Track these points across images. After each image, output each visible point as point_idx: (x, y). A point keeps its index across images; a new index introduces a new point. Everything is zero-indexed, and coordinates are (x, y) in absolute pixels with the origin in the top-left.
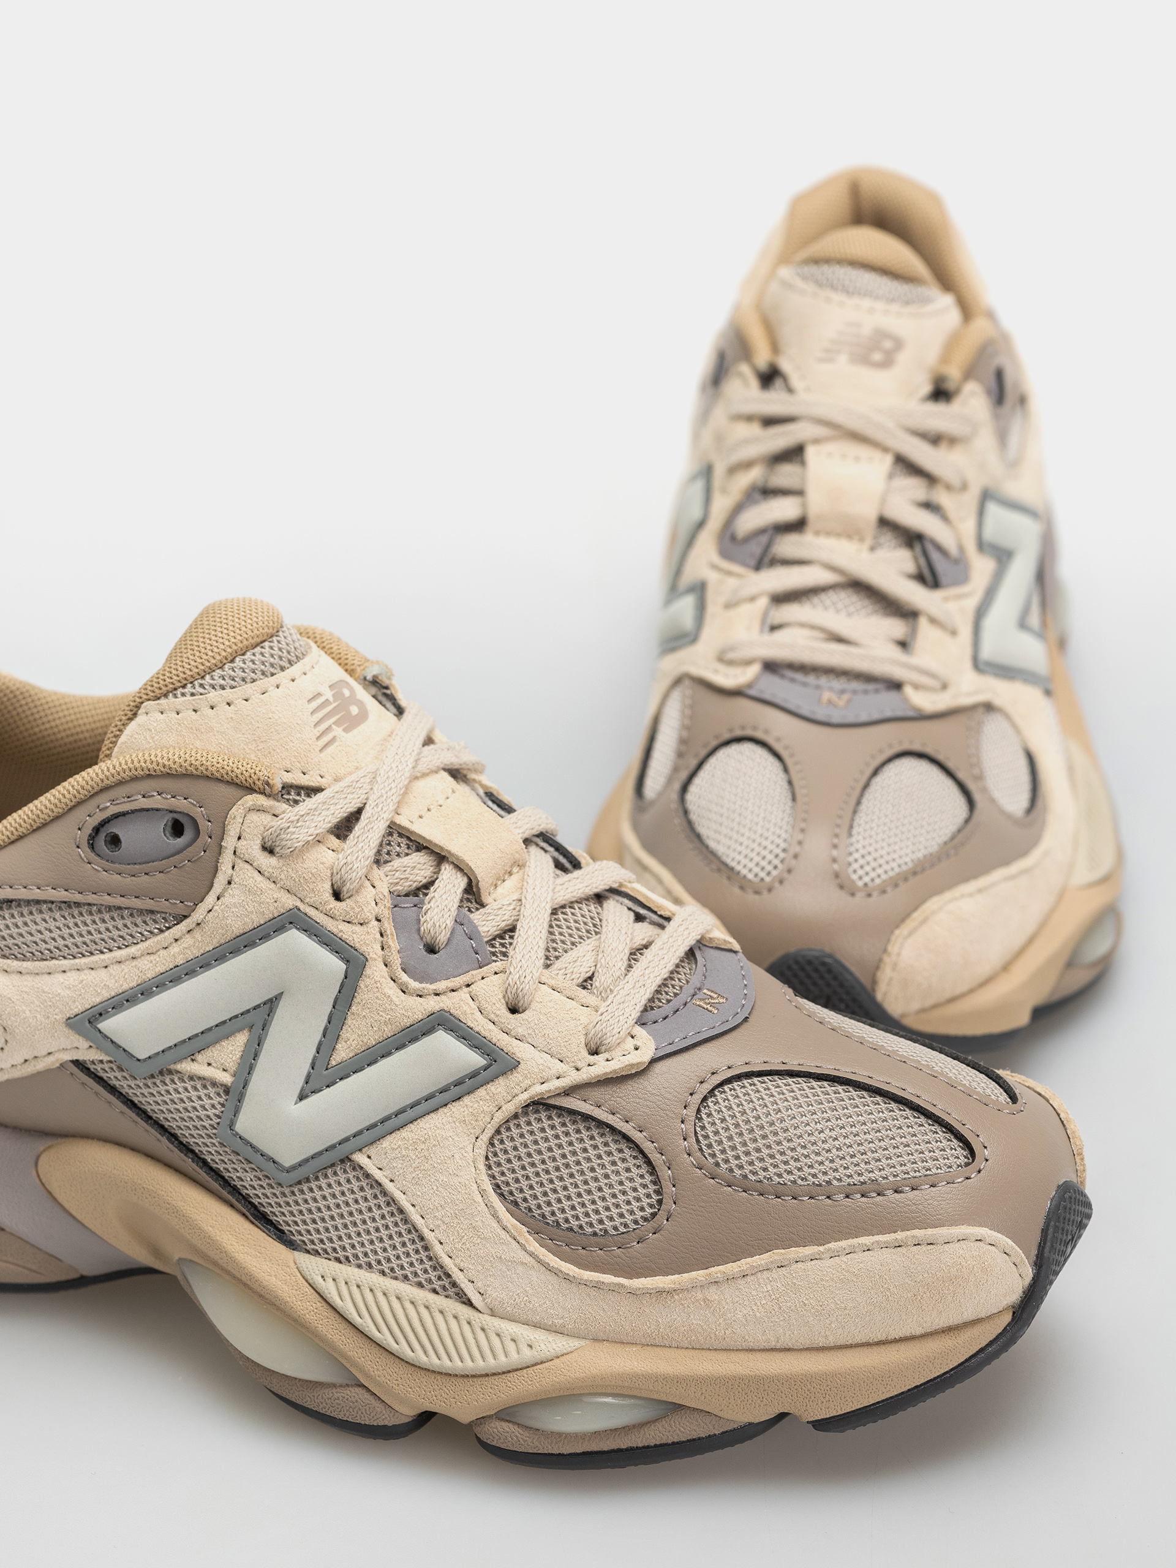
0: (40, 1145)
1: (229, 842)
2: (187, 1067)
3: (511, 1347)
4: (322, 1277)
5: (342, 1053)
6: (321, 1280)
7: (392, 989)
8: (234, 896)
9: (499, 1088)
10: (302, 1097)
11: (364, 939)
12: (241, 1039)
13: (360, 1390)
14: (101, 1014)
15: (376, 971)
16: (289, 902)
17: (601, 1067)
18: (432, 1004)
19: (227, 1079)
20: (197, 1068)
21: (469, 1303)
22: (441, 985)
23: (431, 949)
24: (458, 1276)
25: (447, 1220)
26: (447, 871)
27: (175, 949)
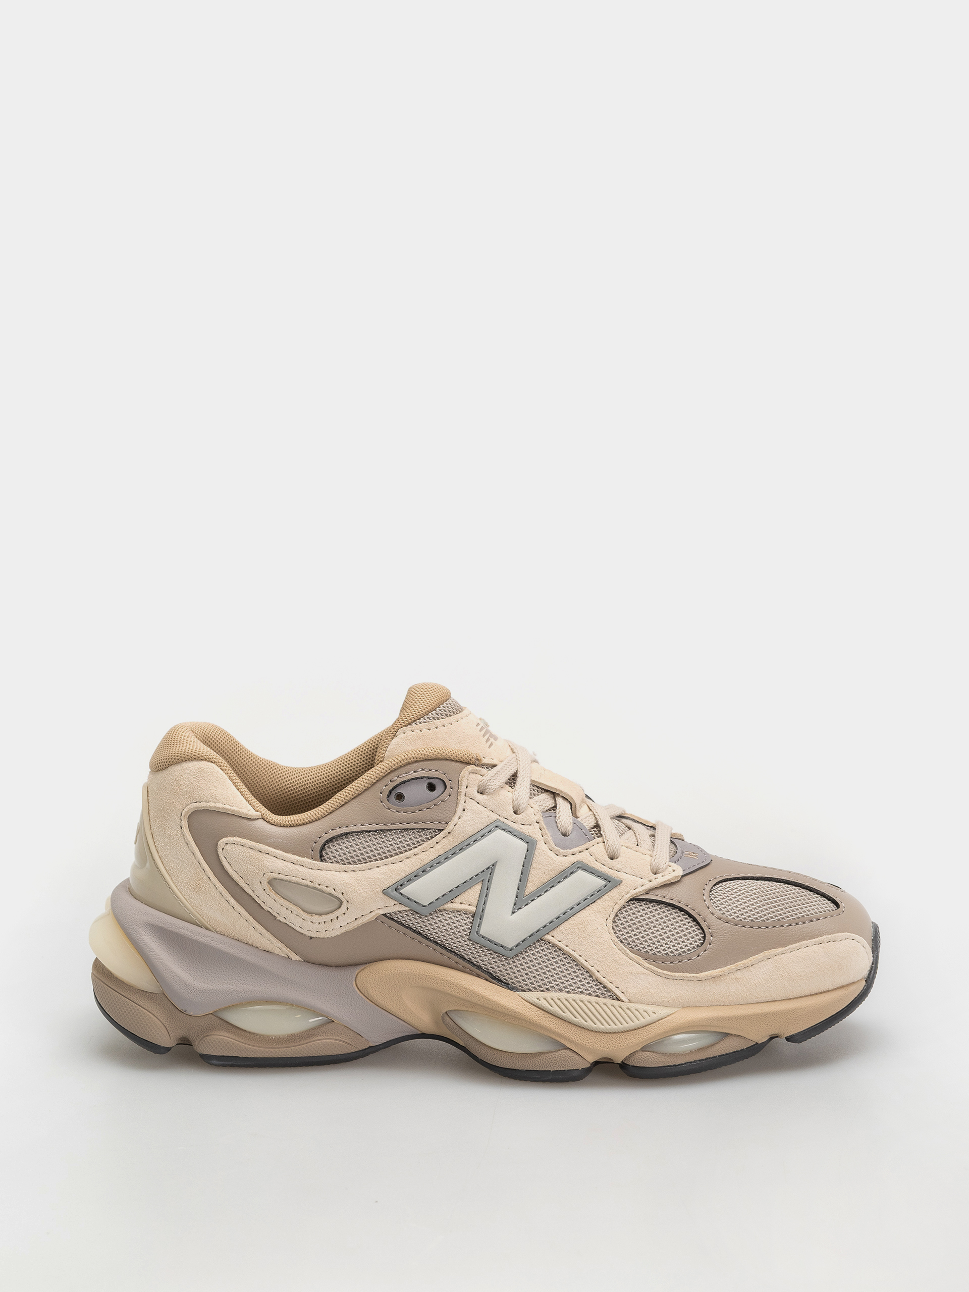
0: (357, 970)
1: (463, 789)
2: (449, 906)
3: (645, 1014)
4: (538, 999)
5: (530, 888)
6: (538, 1000)
7: (552, 854)
8: (467, 816)
9: (615, 893)
10: (513, 913)
11: (533, 831)
12: (478, 887)
13: (567, 1051)
14: (401, 885)
15: (541, 847)
16: (494, 817)
17: (660, 879)
18: (573, 859)
19: (473, 909)
20: (456, 906)
21: (618, 999)
22: (576, 850)
23: (564, 835)
24: (610, 986)
25: (600, 960)
26: (560, 801)
27: (438, 846)
